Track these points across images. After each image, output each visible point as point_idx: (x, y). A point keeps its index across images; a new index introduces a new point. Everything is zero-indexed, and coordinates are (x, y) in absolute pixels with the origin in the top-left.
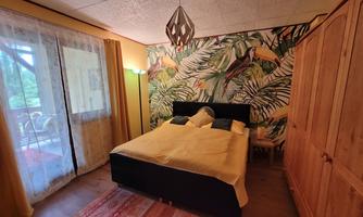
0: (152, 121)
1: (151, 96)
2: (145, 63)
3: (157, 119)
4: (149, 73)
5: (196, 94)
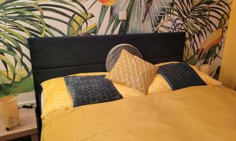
5: (92, 16)
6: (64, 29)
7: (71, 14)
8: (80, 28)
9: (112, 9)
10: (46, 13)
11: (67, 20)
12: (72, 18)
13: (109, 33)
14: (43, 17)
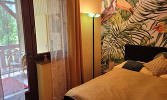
0: (102, 63)
1: (103, 38)
2: (99, 8)
3: (108, 61)
4: (103, 16)
5: (153, 37)
6: (139, 42)
7: (143, 36)
8: (146, 42)
9: (165, 34)
10: (133, 36)
11: (141, 38)
12: (143, 38)
13: (162, 46)
14: (132, 37)
